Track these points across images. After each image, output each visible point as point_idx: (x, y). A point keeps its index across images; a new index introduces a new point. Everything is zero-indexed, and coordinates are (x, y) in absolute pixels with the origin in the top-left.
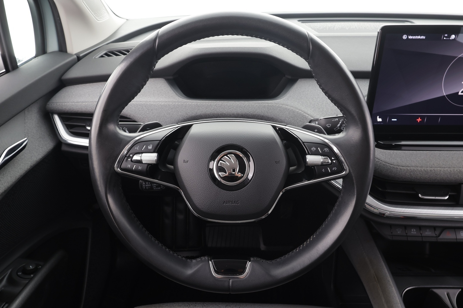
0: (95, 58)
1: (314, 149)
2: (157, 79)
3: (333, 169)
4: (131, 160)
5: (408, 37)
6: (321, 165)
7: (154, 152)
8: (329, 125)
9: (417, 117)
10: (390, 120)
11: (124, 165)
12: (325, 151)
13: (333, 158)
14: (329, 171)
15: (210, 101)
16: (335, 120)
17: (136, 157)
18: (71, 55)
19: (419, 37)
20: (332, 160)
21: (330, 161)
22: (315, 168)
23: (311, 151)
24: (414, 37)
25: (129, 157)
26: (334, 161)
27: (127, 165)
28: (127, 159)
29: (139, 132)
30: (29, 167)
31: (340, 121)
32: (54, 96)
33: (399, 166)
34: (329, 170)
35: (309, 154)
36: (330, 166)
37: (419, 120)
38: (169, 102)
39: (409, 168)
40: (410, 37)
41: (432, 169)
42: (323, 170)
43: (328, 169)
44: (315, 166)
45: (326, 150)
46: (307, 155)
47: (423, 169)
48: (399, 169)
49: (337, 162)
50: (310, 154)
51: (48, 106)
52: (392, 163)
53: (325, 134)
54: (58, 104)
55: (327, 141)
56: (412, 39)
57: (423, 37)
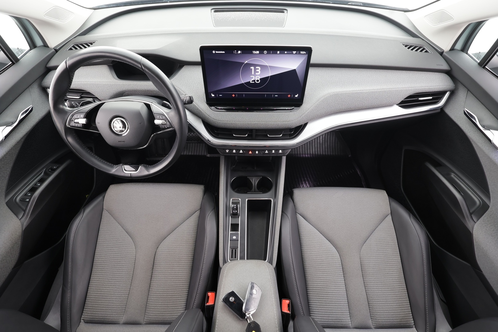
0: (66, 50)
1: (158, 117)
2: (103, 65)
3: (168, 126)
4: (74, 122)
5: (215, 52)
6: (161, 125)
7: (84, 118)
9: (232, 94)
10: (218, 95)
11: (71, 125)
14: (166, 127)
15: (131, 82)
17: (76, 121)
18: (51, 49)
19: (221, 52)
20: (166, 122)
24: (219, 52)
25: (72, 121)
26: (168, 123)
27: (73, 124)
28: (72, 122)
29: (80, 107)
30: (38, 120)
32: (45, 78)
35: (156, 119)
36: (166, 125)
37: (233, 95)
38: (108, 82)
39: (224, 122)
40: (217, 52)
41: (235, 122)
42: (163, 127)
45: (164, 117)
47: (230, 122)
51: (42, 84)
54: (48, 83)
55: (164, 113)
56: (218, 53)
57: (223, 52)
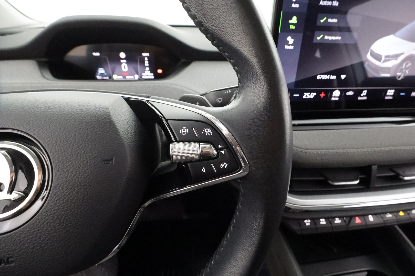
1: (184, 131)
3: (222, 166)
6: (199, 160)
8: (220, 100)
10: (292, 95)
12: (205, 133)
13: (220, 146)
14: (214, 171)
16: (228, 92)
20: (218, 150)
21: (215, 152)
22: (187, 166)
23: (180, 134)
26: (223, 152)
31: (234, 93)
33: (307, 149)
34: (213, 169)
35: (176, 141)
36: (216, 160)
37: (322, 95)
39: (319, 152)
41: (345, 151)
42: (204, 170)
43: (212, 166)
44: (189, 162)
45: (208, 131)
46: (172, 142)
47: (334, 151)
48: (308, 153)
49: (227, 153)
50: (178, 139)
52: (300, 146)
53: (210, 106)
55: (209, 116)
